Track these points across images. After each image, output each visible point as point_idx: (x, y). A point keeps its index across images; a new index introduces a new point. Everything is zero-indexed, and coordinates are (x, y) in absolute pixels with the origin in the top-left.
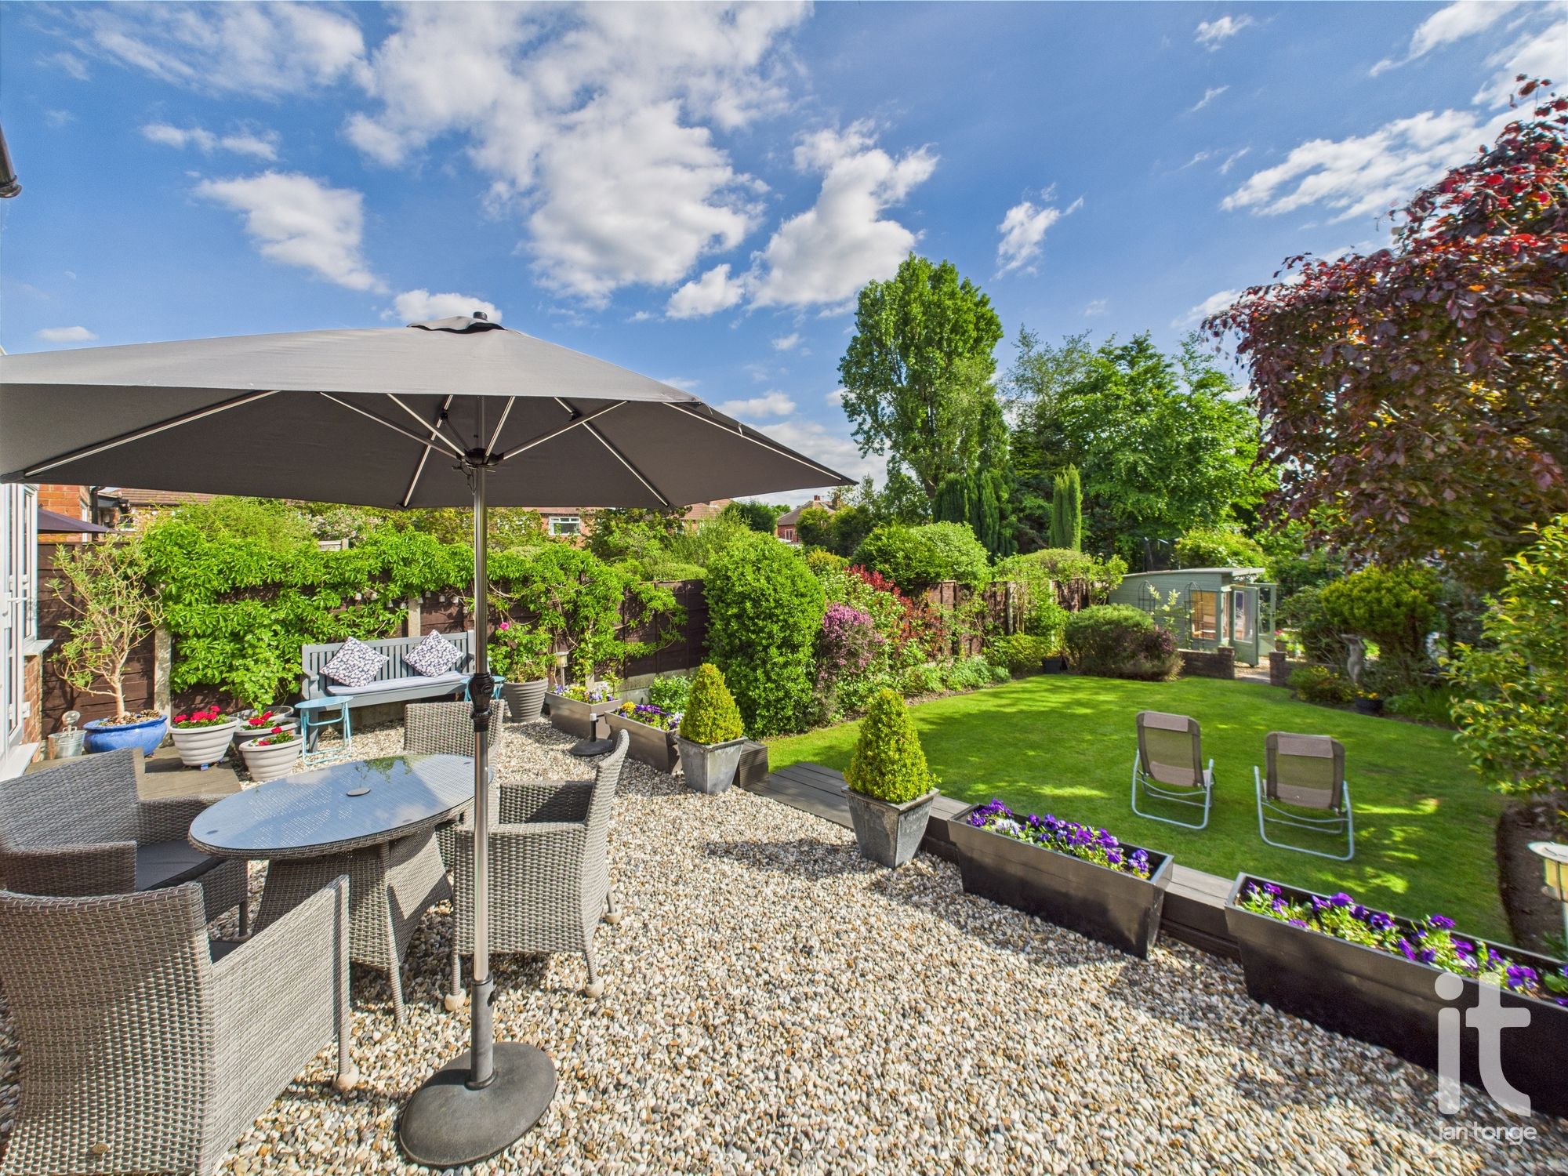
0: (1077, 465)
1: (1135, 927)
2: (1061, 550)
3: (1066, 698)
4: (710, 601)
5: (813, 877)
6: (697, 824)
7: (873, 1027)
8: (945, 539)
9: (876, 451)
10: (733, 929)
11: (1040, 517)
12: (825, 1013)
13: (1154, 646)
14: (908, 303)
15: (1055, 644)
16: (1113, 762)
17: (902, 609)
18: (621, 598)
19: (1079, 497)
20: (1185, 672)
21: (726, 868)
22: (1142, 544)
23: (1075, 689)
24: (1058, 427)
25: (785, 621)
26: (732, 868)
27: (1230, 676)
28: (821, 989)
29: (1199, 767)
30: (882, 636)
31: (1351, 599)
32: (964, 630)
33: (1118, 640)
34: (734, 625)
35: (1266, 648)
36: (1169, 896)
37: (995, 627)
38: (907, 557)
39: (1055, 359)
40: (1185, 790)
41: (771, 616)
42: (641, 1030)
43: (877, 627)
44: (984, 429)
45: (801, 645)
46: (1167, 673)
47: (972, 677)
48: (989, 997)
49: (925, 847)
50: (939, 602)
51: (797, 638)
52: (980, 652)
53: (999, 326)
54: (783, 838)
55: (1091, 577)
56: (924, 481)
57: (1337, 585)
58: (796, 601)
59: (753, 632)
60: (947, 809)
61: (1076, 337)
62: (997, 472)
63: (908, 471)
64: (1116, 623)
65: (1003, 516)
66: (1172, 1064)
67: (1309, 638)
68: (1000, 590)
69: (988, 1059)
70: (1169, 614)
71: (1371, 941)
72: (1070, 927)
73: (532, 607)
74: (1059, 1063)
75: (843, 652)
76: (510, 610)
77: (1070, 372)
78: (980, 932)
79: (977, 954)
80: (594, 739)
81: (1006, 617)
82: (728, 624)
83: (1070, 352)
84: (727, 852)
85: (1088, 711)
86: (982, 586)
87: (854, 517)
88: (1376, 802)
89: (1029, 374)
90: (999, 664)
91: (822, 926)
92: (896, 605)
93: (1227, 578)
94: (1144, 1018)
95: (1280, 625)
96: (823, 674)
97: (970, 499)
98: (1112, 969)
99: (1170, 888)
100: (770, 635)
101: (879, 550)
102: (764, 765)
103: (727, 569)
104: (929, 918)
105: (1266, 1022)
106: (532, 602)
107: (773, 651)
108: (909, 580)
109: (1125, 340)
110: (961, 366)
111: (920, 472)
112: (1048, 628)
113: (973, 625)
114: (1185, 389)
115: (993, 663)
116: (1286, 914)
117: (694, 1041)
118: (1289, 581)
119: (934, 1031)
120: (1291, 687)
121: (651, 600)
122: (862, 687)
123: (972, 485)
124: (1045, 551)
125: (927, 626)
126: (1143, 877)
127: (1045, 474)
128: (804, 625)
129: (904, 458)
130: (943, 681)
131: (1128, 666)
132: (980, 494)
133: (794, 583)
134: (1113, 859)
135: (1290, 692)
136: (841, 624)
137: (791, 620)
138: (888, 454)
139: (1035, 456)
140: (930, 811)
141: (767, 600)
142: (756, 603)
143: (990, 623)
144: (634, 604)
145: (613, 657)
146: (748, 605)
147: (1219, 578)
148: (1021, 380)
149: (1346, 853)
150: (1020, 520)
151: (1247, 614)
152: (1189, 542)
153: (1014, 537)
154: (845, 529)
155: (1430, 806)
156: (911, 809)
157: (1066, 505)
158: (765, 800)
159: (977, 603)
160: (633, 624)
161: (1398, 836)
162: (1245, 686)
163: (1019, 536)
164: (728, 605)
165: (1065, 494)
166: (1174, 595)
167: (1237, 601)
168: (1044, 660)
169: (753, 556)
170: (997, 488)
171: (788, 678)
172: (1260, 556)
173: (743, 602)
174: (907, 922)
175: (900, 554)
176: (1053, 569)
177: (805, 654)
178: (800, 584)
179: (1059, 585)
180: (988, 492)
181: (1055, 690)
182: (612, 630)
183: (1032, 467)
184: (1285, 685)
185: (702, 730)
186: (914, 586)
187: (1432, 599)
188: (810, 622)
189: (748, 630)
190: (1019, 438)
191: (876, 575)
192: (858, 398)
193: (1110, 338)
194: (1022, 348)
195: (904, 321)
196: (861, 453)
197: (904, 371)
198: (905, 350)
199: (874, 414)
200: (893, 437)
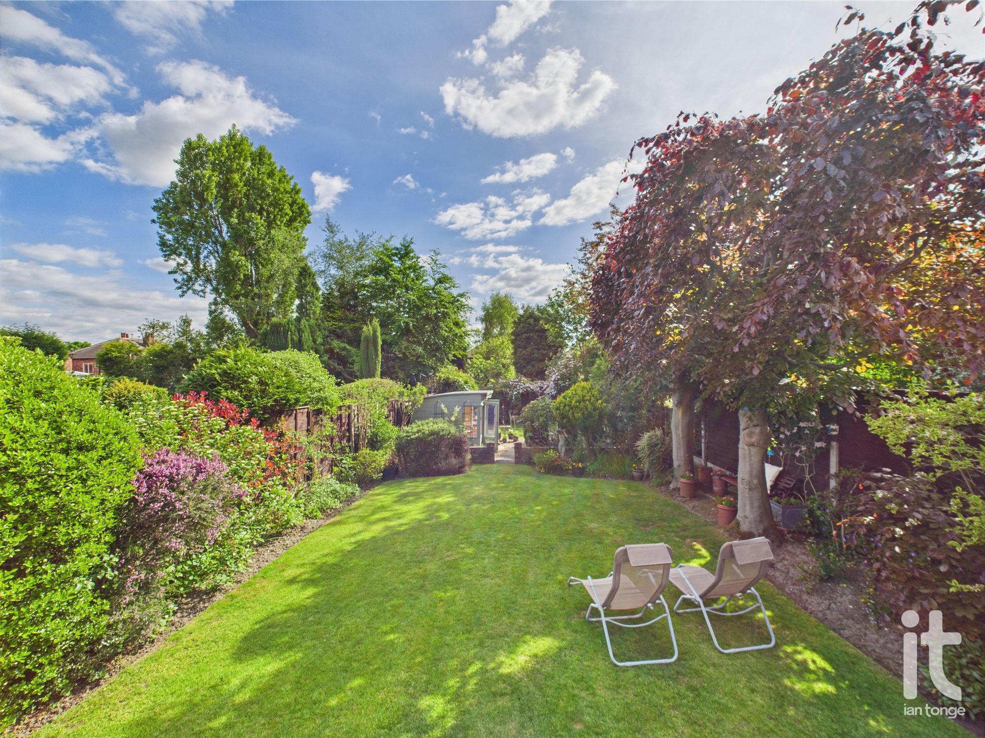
2: (370, 380)
8: (296, 365)
9: (195, 292)
14: (230, 171)
19: (380, 342)
20: (473, 463)
24: (354, 295)
27: (493, 461)
32: (317, 455)
33: (438, 446)
37: (342, 447)
38: (261, 383)
39: (349, 247)
44: (301, 287)
46: (465, 465)
50: (293, 429)
52: (331, 472)
53: (308, 213)
55: (405, 398)
56: (244, 324)
61: (366, 234)
62: (313, 322)
63: (230, 315)
68: (345, 413)
75: (178, 527)
77: (360, 259)
81: (350, 436)
83: (361, 244)
86: (331, 410)
87: (171, 352)
89: (332, 254)
90: (349, 481)
92: (256, 440)
93: (484, 397)
97: (292, 339)
101: (225, 374)
108: (265, 408)
109: (396, 243)
110: (280, 234)
111: (241, 317)
112: (383, 442)
113: (325, 447)
114: (432, 283)
115: (341, 479)
123: (293, 327)
124: (362, 381)
129: (226, 302)
131: (443, 465)
132: (301, 337)
138: (211, 297)
139: (339, 313)
143: (337, 443)
147: (480, 397)
148: (328, 257)
149: (769, 640)
150: (330, 358)
152: (443, 376)
154: (160, 362)
157: (369, 349)
159: (327, 427)
165: (371, 339)
166: (457, 409)
167: (488, 411)
168: (383, 470)
170: (313, 333)
175: (253, 379)
176: (376, 394)
180: (306, 336)
183: (337, 320)
184: (525, 463)
186: (270, 414)
190: (327, 298)
191: (224, 404)
192: (176, 240)
193: (388, 238)
194: (328, 233)
195: (225, 187)
196: (180, 292)
197: (225, 228)
198: (226, 212)
199: (196, 260)
200: (214, 283)
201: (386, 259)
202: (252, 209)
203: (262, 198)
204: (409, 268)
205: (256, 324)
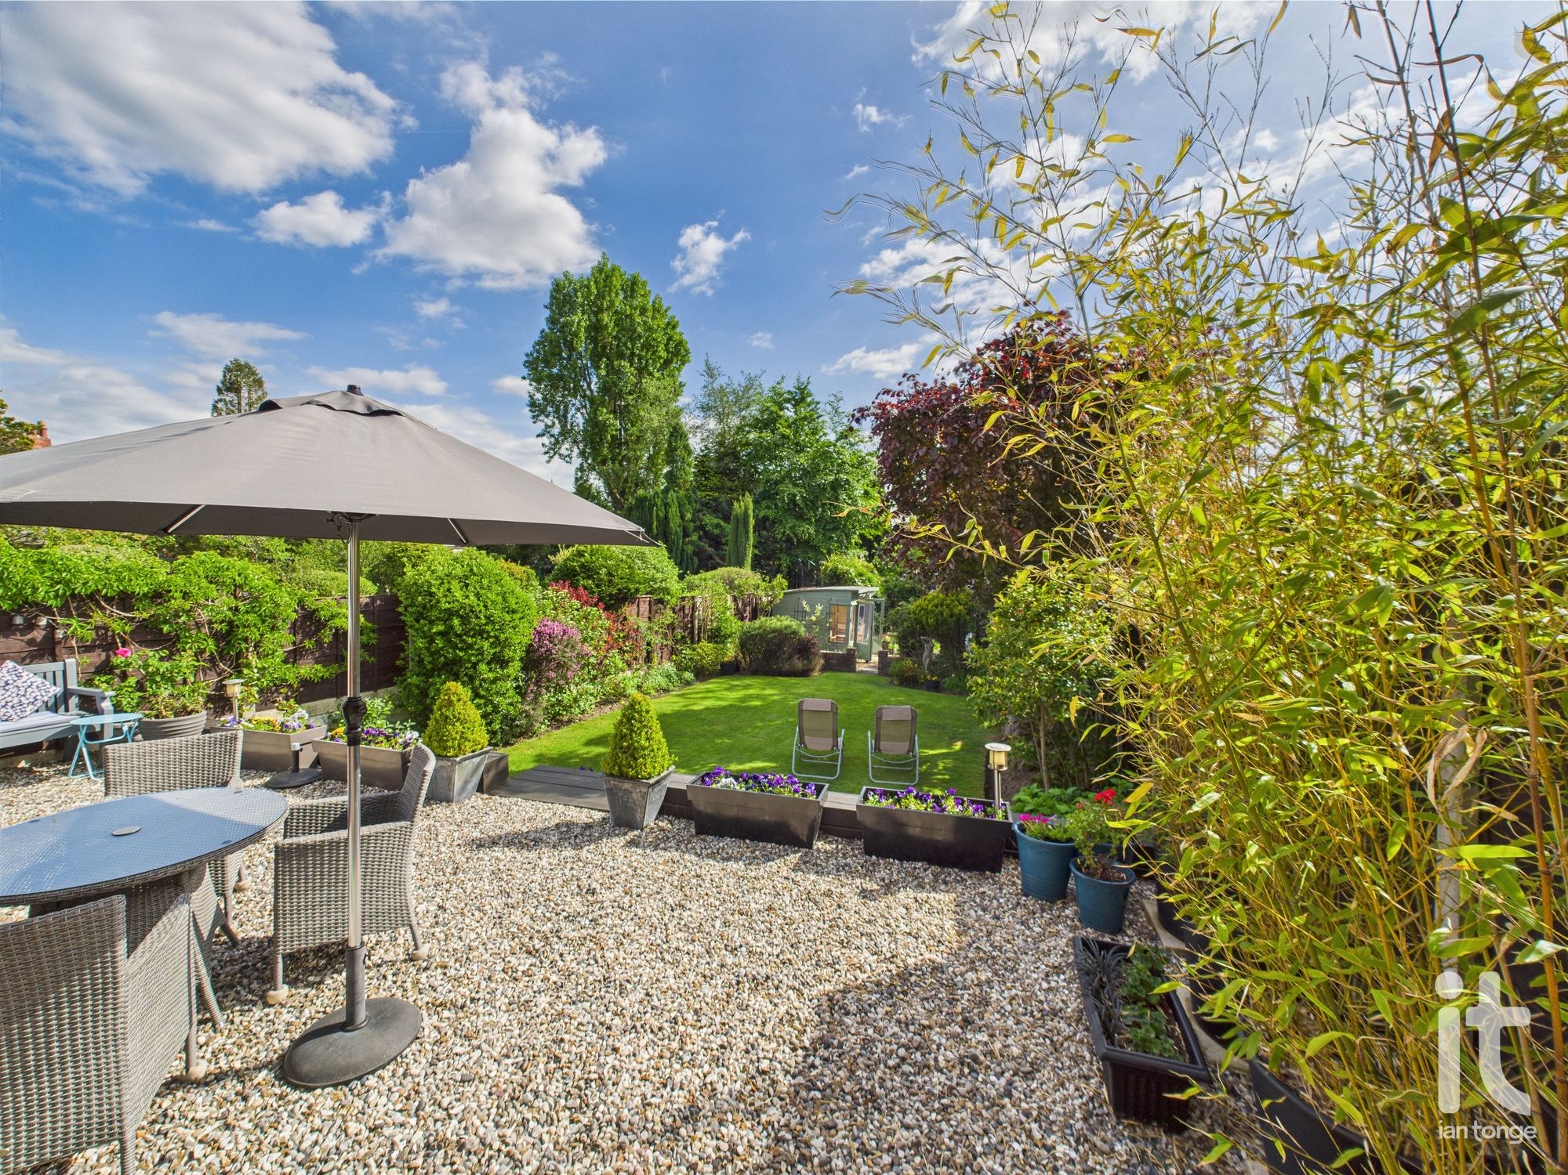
0: (750, 492)
1: (806, 832)
2: (737, 569)
3: (741, 694)
4: (408, 619)
5: (578, 847)
6: (453, 827)
7: (654, 920)
8: (642, 557)
9: (561, 456)
10: (524, 892)
11: (718, 536)
12: (619, 922)
13: (805, 649)
14: (601, 310)
15: (731, 651)
16: (778, 740)
17: (608, 623)
18: (294, 616)
19: (752, 522)
20: (824, 669)
21: (499, 855)
22: (797, 563)
23: (746, 687)
24: (735, 456)
25: (497, 637)
26: (504, 855)
27: (853, 670)
28: (610, 910)
29: (836, 735)
30: (588, 648)
31: (927, 612)
32: (657, 640)
33: (780, 645)
34: (439, 642)
35: (877, 648)
36: (825, 809)
37: (683, 637)
38: (609, 574)
39: (734, 392)
40: (825, 753)
41: (481, 633)
42: (475, 967)
43: (584, 640)
44: (671, 450)
45: (512, 660)
46: (812, 670)
47: (663, 682)
48: (725, 888)
49: (663, 812)
50: (636, 616)
51: (508, 653)
52: (670, 659)
53: (687, 352)
54: (540, 826)
55: (761, 593)
56: (610, 494)
57: (919, 601)
58: (508, 618)
59: (461, 649)
60: (682, 780)
61: (754, 375)
62: (682, 493)
63: (595, 481)
64: (778, 632)
65: (686, 534)
66: (828, 894)
67: (902, 640)
68: (688, 604)
69: (730, 918)
70: (815, 623)
71: (922, 807)
72: (769, 841)
73: (166, 628)
74: (770, 908)
75: (553, 665)
76: (132, 633)
77: (746, 407)
78: (712, 856)
79: (712, 868)
80: (296, 769)
81: (693, 628)
82: (432, 641)
83: (747, 389)
84: (494, 843)
85: (758, 703)
86: (674, 601)
88: (932, 748)
89: (711, 403)
90: (686, 670)
91: (597, 875)
92: (601, 619)
93: (855, 595)
94: (813, 877)
95: (886, 630)
96: (532, 687)
97: (657, 516)
98: (794, 858)
99: (826, 805)
100: (481, 652)
101: (583, 566)
102: (505, 770)
103: (430, 585)
104: (676, 855)
105: (873, 864)
106: (165, 622)
107: (483, 667)
108: (611, 596)
109: (789, 386)
110: (651, 385)
111: (607, 484)
112: (726, 637)
113: (665, 635)
114: (832, 437)
115: (681, 668)
116: (885, 803)
117: (523, 963)
118: (894, 596)
119: (695, 912)
120: (890, 676)
121: (333, 617)
122: (566, 698)
123: (659, 502)
124: (724, 569)
125: (626, 638)
126: (813, 798)
127: (723, 498)
128: (516, 639)
129: (592, 468)
130: (639, 687)
131: (786, 667)
132: (667, 512)
133: (505, 599)
134: (796, 791)
135: (888, 679)
136: (551, 638)
137: (502, 637)
138: (577, 462)
139: (715, 480)
140: (669, 783)
141: (477, 617)
142: (465, 620)
143: (679, 633)
144: (309, 622)
145: (283, 683)
146: (456, 622)
147: (850, 594)
148: (705, 407)
150: (700, 538)
151: (866, 622)
152: (830, 565)
153: (695, 553)
155: (958, 746)
156: (658, 782)
157: (741, 529)
158: (513, 800)
159: (668, 617)
160: (308, 644)
161: (941, 766)
162: (863, 676)
163: (698, 552)
164: (432, 622)
165: (741, 518)
166: (819, 608)
167: (860, 611)
168: (723, 665)
169: (459, 571)
170: (680, 506)
171: (497, 693)
172: (877, 578)
173: (449, 619)
174: (661, 860)
175: (603, 571)
176: (731, 584)
177: (514, 669)
178: (512, 601)
179: (735, 599)
180: (674, 511)
181: (731, 688)
182: (280, 652)
183: (712, 490)
184: (886, 675)
185: (450, 744)
186: (615, 601)
187: (970, 611)
188: (521, 637)
189: (455, 647)
190: (702, 462)
191: (581, 591)
192: (545, 399)
193: (779, 379)
194: (706, 378)
195: (596, 328)
196: (546, 457)
197: (595, 380)
198: (596, 357)
199: (563, 419)
200: (581, 446)
201: (774, 408)
202: (621, 356)
203: (632, 340)
204: (805, 418)
205: (623, 494)
